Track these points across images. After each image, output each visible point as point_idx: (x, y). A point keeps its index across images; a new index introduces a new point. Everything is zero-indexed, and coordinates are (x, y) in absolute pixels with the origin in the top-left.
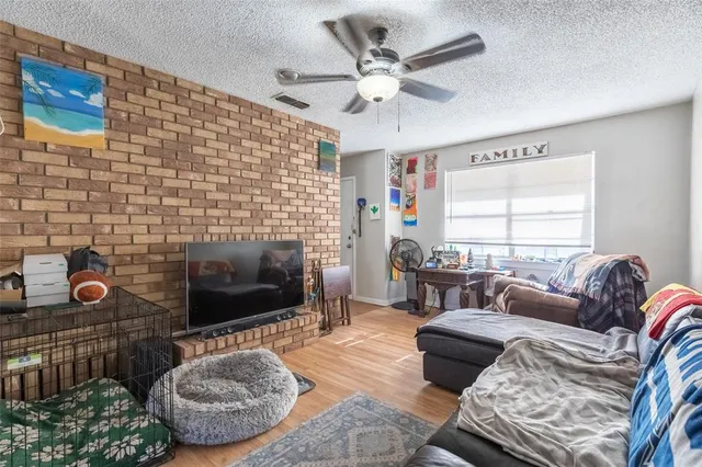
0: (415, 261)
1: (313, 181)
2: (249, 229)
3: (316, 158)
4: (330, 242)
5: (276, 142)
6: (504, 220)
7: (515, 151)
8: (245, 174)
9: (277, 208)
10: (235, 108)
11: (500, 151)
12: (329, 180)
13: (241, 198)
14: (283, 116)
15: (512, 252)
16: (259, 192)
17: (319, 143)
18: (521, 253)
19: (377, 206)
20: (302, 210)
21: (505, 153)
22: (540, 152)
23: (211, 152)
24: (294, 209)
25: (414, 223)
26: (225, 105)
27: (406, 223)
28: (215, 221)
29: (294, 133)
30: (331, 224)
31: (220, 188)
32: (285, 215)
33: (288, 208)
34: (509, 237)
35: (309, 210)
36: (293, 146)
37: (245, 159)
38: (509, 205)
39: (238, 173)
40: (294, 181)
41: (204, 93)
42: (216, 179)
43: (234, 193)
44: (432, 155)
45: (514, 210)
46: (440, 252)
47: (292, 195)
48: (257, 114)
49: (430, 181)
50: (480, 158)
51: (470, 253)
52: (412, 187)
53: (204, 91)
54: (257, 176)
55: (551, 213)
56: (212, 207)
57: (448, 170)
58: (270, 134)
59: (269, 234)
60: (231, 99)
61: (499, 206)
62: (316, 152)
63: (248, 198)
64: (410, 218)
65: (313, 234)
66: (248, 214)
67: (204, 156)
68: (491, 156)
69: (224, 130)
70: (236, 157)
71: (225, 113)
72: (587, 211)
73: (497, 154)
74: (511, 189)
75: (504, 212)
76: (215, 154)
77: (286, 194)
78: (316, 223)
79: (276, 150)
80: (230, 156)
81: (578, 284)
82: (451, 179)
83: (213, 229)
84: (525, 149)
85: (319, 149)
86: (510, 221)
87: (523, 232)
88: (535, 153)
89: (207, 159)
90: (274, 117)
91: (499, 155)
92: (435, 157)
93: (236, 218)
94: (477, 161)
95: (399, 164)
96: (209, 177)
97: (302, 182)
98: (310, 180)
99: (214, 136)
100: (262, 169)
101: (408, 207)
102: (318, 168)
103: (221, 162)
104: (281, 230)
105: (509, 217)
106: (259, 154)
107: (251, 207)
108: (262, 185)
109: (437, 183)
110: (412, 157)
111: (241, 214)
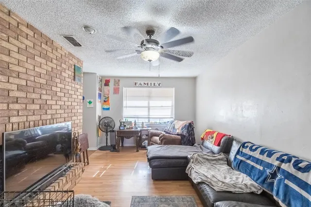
0: (111, 127)
1: (72, 87)
2: (38, 118)
3: (73, 74)
4: (78, 121)
5: (54, 61)
6: (147, 108)
7: (151, 83)
8: (37, 80)
9: (54, 102)
10: (31, 33)
11: (146, 83)
12: (78, 87)
13: (34, 96)
14: (58, 46)
15: (149, 121)
16: (45, 92)
17: (75, 66)
18: (152, 121)
19: (92, 100)
20: (67, 103)
21: (148, 83)
22: (159, 85)
23: (13, 61)
24: (63, 103)
25: (108, 109)
26: (24, 29)
27: (104, 109)
28: (15, 113)
29: (63, 58)
30: (79, 111)
31: (20, 88)
32: (58, 107)
33: (60, 103)
34: (149, 115)
35: (70, 103)
36: (63, 65)
37: (37, 69)
38: (149, 103)
39: (32, 79)
40: (63, 86)
41: (9, 15)
42: (17, 81)
43: (29, 92)
44: (117, 80)
45: (151, 105)
46: (124, 122)
47: (62, 94)
48: (45, 41)
49: (116, 91)
50: (138, 84)
51: (135, 122)
52: (107, 92)
53: (9, 13)
54: (43, 81)
55: (162, 107)
56: (13, 103)
57: (125, 87)
58: (51, 55)
59: (50, 119)
60: (28, 26)
61: (145, 103)
62: (73, 70)
63: (38, 96)
64: (106, 107)
65: (71, 117)
66: (38, 107)
67: (8, 63)
68: (143, 84)
69: (23, 47)
70: (31, 67)
71: (24, 35)
72: (172, 106)
73: (144, 83)
74: (149, 97)
75: (147, 106)
76: (16, 63)
77: (59, 94)
78: (73, 111)
79: (55, 66)
80: (27, 65)
81: (179, 131)
82: (126, 91)
83: (14, 120)
84: (154, 83)
85: (75, 69)
86: (149, 109)
87: (153, 113)
88: (158, 85)
89: (10, 66)
90: (54, 46)
91: (145, 84)
92: (119, 81)
93: (30, 110)
94: (137, 85)
95: (101, 81)
96: (11, 80)
97: (67, 87)
98: (70, 86)
99: (16, 49)
100: (47, 77)
101: (105, 101)
102: (74, 80)
103: (21, 69)
104: (56, 116)
105: (149, 108)
106: (45, 67)
107: (40, 102)
108: (46, 88)
109: (120, 92)
110: (108, 79)
111: (33, 107)
